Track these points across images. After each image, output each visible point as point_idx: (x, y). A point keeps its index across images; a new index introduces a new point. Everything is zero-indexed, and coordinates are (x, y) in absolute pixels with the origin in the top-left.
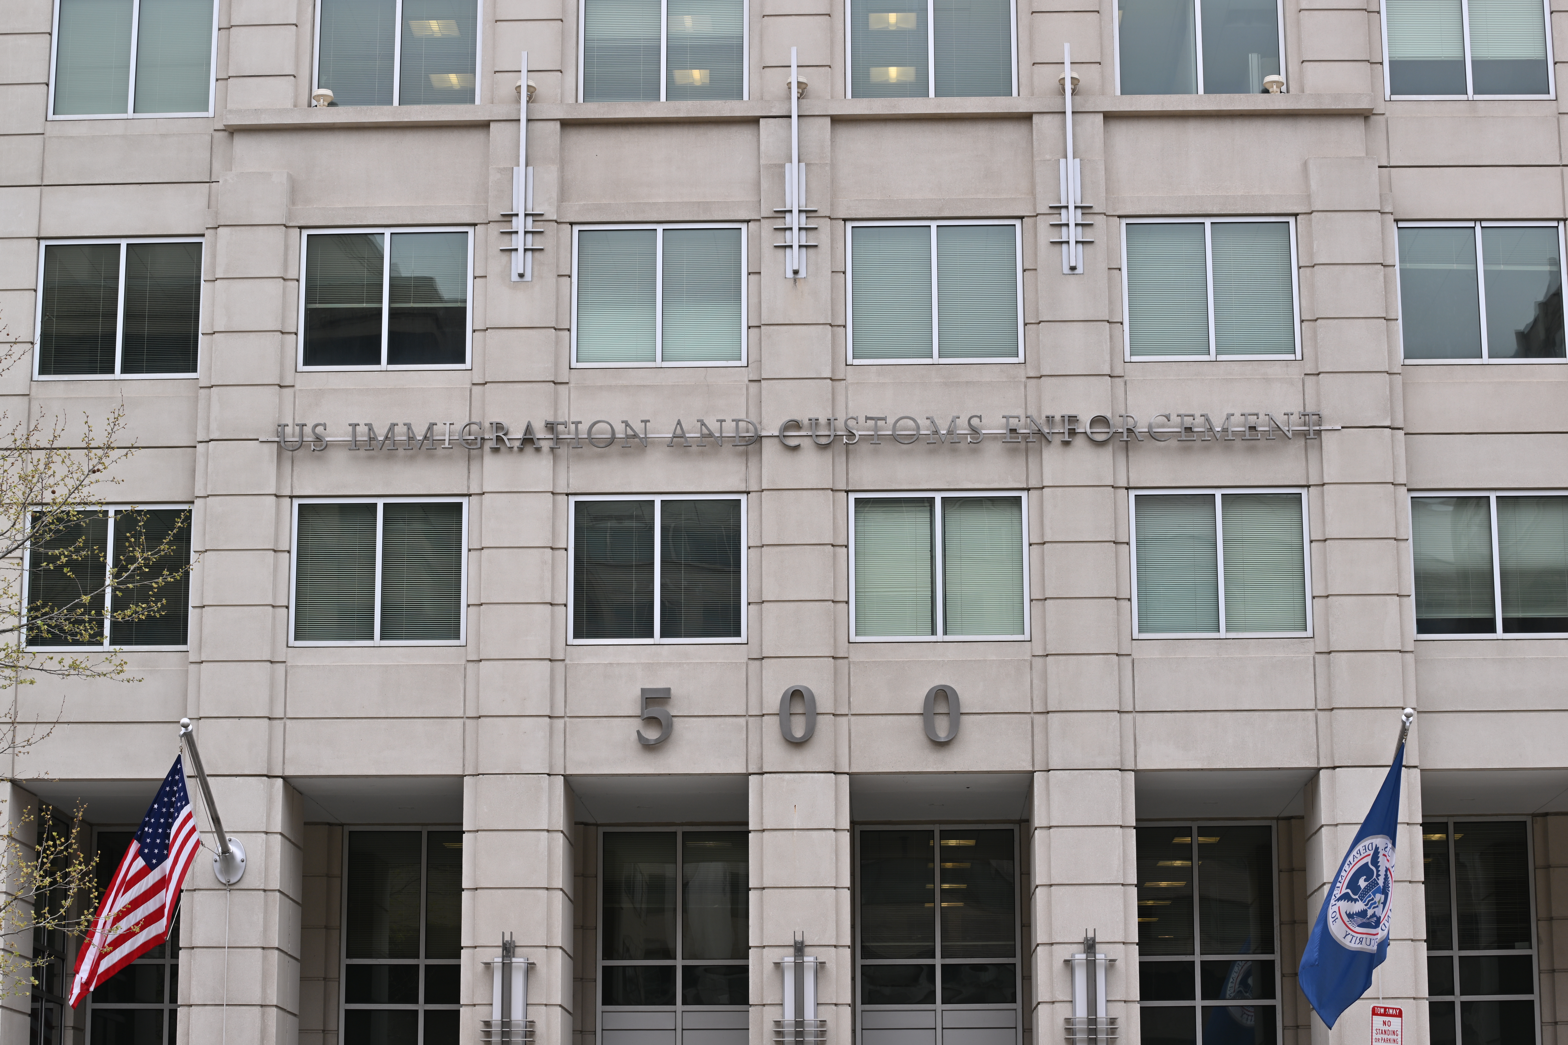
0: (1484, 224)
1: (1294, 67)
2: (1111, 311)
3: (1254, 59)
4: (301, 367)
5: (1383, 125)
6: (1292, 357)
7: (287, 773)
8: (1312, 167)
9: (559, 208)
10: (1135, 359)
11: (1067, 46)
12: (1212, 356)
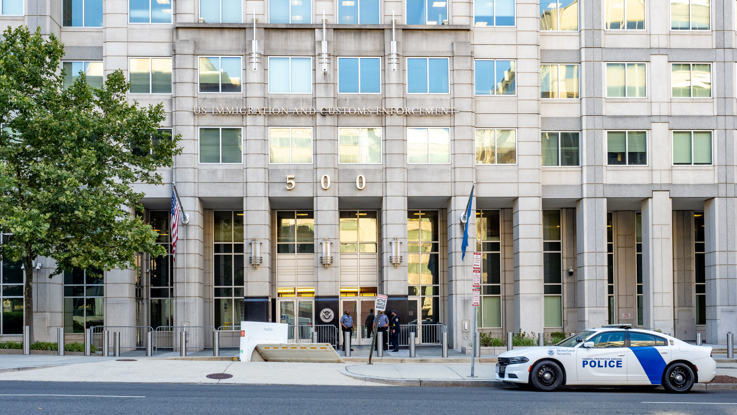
0: (497, 60)
1: (450, 17)
2: (403, 81)
3: (440, 15)
4: (199, 92)
5: (472, 34)
6: (448, 94)
7: (199, 196)
8: (454, 45)
9: (264, 51)
10: (409, 94)
11: (393, 11)
12: (428, 93)
